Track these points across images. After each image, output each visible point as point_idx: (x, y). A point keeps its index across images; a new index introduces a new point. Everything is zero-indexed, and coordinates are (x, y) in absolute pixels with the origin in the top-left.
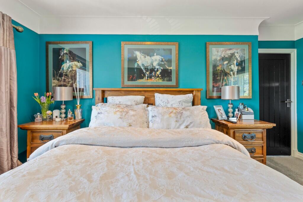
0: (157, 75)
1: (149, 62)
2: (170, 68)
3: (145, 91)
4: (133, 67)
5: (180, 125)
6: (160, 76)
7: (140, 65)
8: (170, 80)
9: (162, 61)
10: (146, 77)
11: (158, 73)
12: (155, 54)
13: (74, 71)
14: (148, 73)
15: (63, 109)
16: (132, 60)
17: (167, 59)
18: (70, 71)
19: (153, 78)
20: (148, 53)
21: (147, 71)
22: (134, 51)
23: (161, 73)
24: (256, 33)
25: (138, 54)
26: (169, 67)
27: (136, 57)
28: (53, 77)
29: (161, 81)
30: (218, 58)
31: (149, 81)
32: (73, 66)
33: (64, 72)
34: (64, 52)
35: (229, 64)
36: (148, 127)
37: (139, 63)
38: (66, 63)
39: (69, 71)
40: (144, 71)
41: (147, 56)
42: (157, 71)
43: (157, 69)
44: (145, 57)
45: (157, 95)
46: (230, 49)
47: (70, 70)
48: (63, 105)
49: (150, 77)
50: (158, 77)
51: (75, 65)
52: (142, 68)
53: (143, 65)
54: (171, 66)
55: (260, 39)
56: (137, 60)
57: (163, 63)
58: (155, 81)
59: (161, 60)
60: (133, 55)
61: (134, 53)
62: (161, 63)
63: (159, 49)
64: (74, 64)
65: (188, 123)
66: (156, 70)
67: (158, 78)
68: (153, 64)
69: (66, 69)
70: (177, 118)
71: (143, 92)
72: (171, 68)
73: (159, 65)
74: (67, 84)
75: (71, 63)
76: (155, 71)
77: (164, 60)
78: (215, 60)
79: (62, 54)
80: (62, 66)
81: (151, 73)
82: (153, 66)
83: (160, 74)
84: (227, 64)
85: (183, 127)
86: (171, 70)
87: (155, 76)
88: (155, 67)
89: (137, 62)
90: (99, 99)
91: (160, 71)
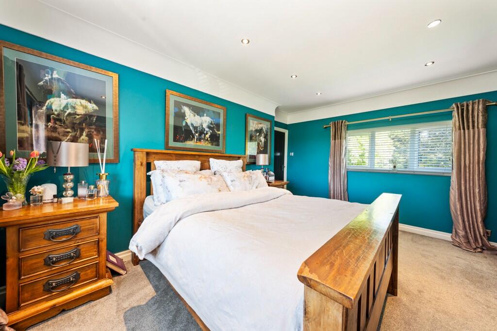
0: (206, 138)
1: (199, 123)
2: (218, 133)
3: (199, 156)
4: (181, 125)
5: (252, 186)
6: (209, 139)
7: (189, 124)
8: (218, 145)
9: (211, 124)
10: (195, 140)
11: (207, 136)
12: (205, 115)
13: (78, 115)
14: (197, 135)
15: (70, 181)
16: (180, 116)
17: (216, 123)
18: (70, 114)
19: (202, 140)
20: (198, 111)
21: (196, 132)
22: (182, 106)
23: (210, 136)
24: (273, 114)
25: (186, 110)
26: (217, 131)
27: (184, 113)
28: (18, 120)
29: (209, 145)
30: (254, 130)
31: (198, 144)
32: (77, 107)
33: (53, 114)
34: (52, 75)
35: (260, 135)
36: (230, 191)
37: (187, 122)
38: (59, 97)
39: (66, 114)
40: (193, 132)
41: (196, 115)
42: (207, 134)
43: (207, 132)
44: (195, 116)
45: (211, 160)
46: (261, 124)
47: (68, 112)
48: (69, 174)
49: (199, 139)
50: (207, 140)
51: (82, 105)
52: (191, 128)
53: (192, 124)
54: (219, 131)
55: (275, 120)
56: (186, 118)
57: (212, 126)
58: (204, 145)
59: (210, 122)
60: (181, 110)
61: (182, 108)
62: (210, 125)
63: (209, 110)
64: (80, 104)
65: (257, 184)
66: (205, 132)
67: (207, 142)
68: (202, 126)
69: (58, 109)
70: (249, 181)
71: (197, 157)
72: (220, 133)
73: (209, 127)
74: (61, 137)
75: (69, 99)
76: (204, 134)
77: (213, 123)
78: (252, 131)
79: (46, 78)
80: (48, 101)
81: (200, 135)
82: (202, 128)
83: (209, 138)
84: (259, 135)
85: (254, 188)
86: (219, 134)
87: (204, 139)
88: (204, 129)
89: (185, 119)
90: (142, 164)
91: (209, 134)
